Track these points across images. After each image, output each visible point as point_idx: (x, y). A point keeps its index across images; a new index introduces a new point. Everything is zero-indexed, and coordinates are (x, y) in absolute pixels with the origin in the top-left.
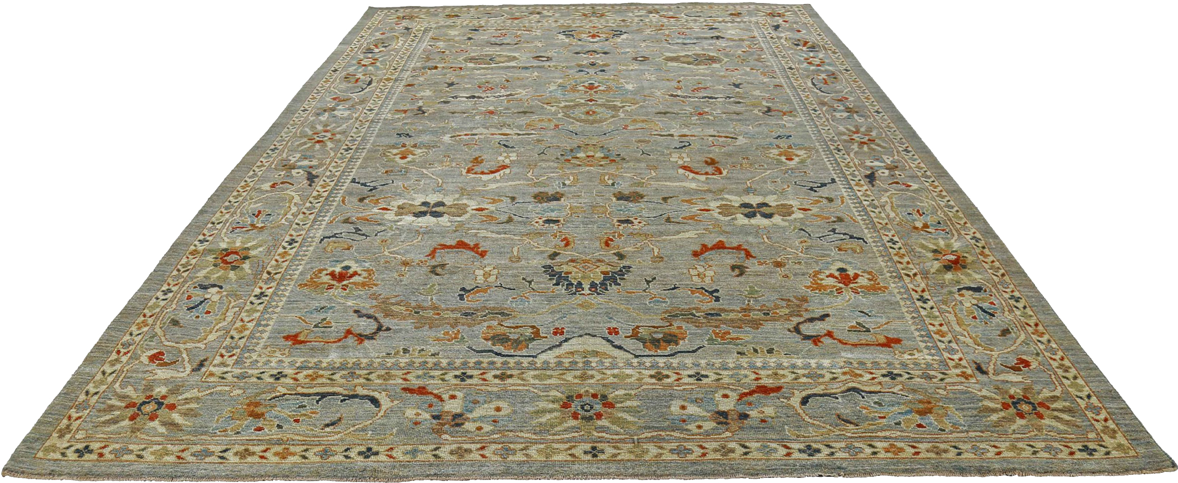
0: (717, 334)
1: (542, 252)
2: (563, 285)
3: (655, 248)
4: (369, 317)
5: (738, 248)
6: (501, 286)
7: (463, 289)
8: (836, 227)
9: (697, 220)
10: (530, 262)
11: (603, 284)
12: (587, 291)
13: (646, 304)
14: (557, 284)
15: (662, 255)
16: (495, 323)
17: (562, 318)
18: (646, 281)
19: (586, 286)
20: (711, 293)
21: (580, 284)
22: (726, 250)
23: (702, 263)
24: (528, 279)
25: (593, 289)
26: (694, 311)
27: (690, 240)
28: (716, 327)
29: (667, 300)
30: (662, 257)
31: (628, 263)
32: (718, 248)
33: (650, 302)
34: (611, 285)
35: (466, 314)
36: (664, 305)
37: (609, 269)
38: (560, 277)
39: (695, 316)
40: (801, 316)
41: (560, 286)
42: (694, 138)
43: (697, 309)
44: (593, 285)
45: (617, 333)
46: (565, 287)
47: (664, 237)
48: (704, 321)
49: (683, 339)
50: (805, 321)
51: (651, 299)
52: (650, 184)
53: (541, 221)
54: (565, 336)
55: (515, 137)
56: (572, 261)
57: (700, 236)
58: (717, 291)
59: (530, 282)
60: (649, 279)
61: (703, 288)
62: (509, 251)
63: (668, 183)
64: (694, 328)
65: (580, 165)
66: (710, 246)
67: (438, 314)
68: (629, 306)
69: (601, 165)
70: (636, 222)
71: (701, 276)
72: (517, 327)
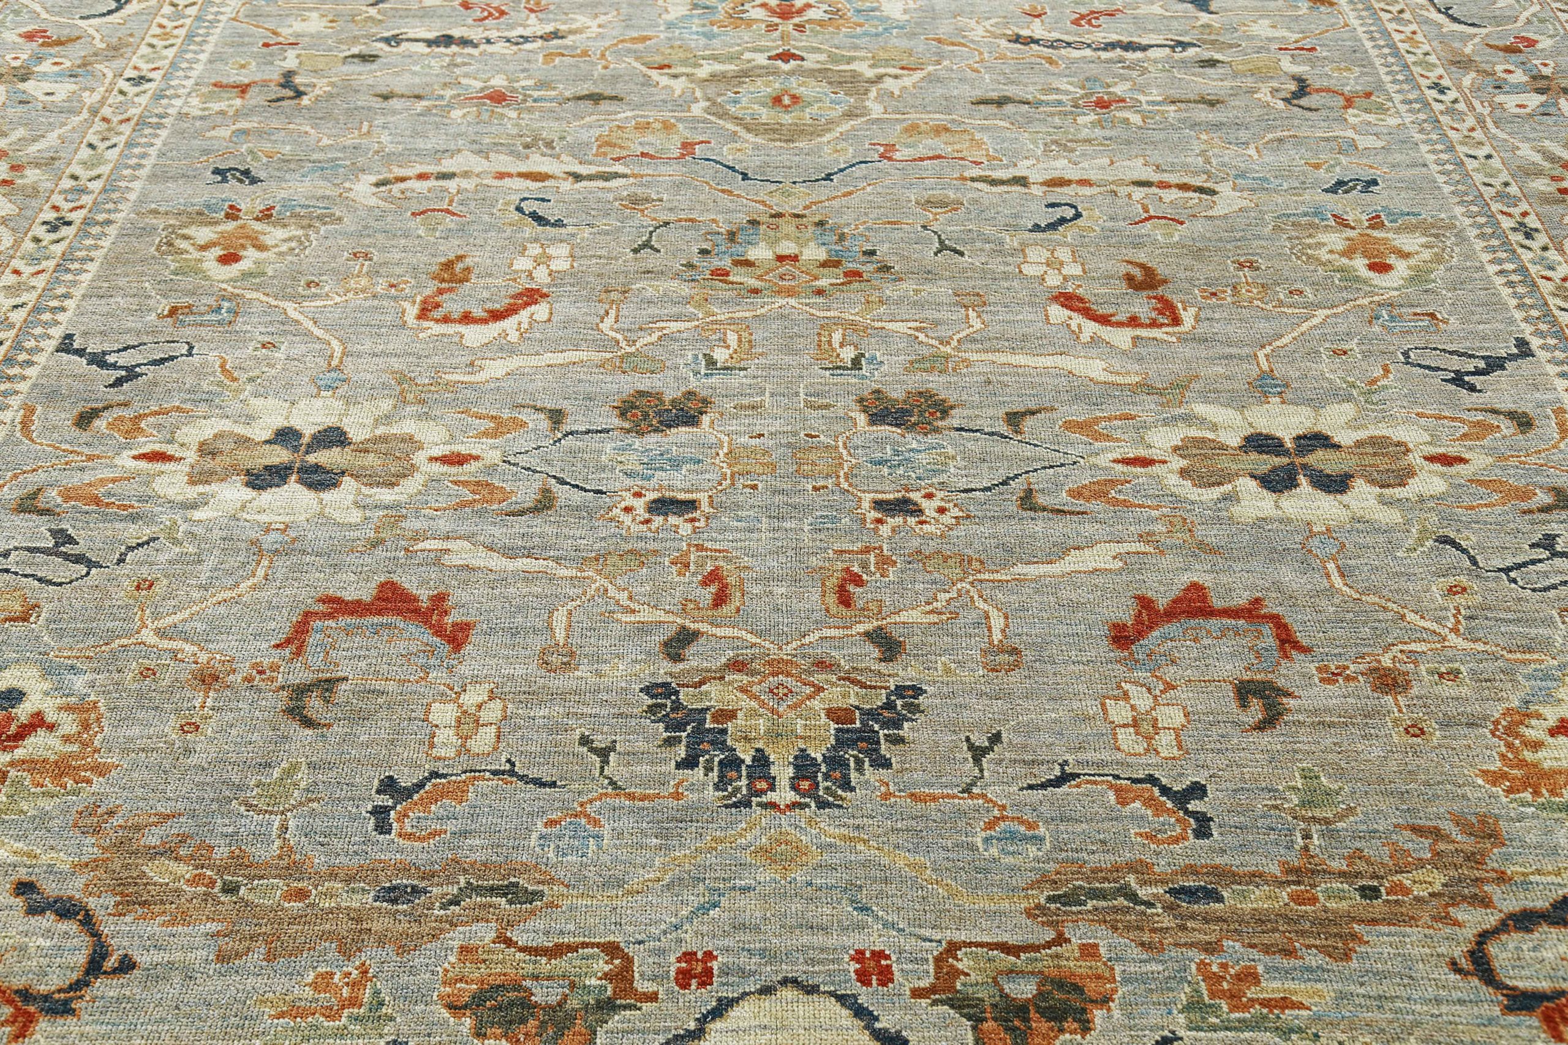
0: (1213, 979)
1: (644, 629)
2: (708, 769)
3: (994, 613)
4: (66, 910)
5: (1252, 612)
6: (512, 773)
7: (389, 785)
8: (1555, 528)
9: (1116, 502)
10: (605, 668)
11: (835, 762)
12: (784, 795)
13: (973, 848)
14: (689, 763)
15: (1016, 642)
16: (485, 933)
17: (704, 909)
18: (971, 747)
19: (783, 773)
20: (1182, 798)
21: (761, 760)
22: (1214, 623)
23: (1141, 674)
24: (600, 741)
25: (805, 785)
26: (1131, 879)
27: (1099, 580)
28: (1211, 948)
29: (1042, 830)
30: (1015, 651)
31: (911, 673)
32: (1192, 613)
33: (986, 840)
34: (860, 768)
35: (392, 895)
36: (1032, 851)
37: (853, 701)
38: (699, 730)
39: (1133, 897)
40: (1485, 902)
41: (700, 772)
42: (1087, 191)
43: (1139, 868)
44: (804, 766)
45: (886, 977)
46: (714, 775)
47: (1020, 569)
48: (1167, 921)
49: (1105, 1001)
50: (1502, 928)
51: (990, 826)
52: (968, 363)
53: (639, 504)
54: (719, 989)
55: (567, 185)
56: (737, 665)
57: (1130, 563)
58: (1197, 790)
59: (604, 754)
60: (980, 740)
61: (1152, 780)
62: (539, 625)
63: (1020, 359)
64: (1136, 952)
65: (756, 291)
66: (1162, 603)
67: (302, 895)
68: (920, 858)
69: (820, 292)
70: (929, 507)
71: (1146, 727)
72: (558, 951)
